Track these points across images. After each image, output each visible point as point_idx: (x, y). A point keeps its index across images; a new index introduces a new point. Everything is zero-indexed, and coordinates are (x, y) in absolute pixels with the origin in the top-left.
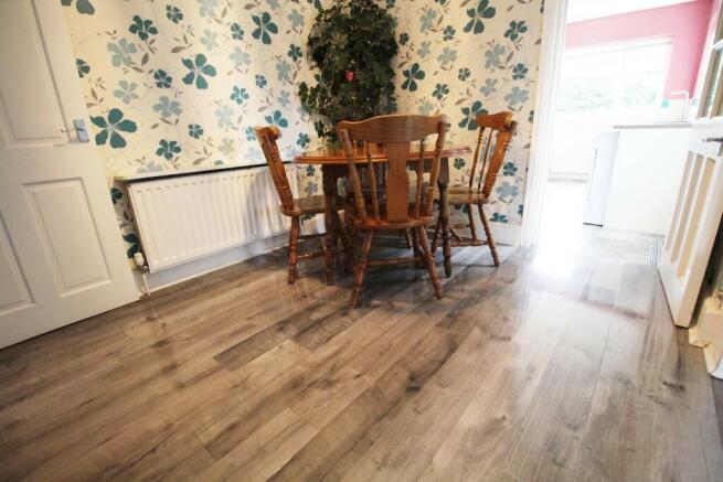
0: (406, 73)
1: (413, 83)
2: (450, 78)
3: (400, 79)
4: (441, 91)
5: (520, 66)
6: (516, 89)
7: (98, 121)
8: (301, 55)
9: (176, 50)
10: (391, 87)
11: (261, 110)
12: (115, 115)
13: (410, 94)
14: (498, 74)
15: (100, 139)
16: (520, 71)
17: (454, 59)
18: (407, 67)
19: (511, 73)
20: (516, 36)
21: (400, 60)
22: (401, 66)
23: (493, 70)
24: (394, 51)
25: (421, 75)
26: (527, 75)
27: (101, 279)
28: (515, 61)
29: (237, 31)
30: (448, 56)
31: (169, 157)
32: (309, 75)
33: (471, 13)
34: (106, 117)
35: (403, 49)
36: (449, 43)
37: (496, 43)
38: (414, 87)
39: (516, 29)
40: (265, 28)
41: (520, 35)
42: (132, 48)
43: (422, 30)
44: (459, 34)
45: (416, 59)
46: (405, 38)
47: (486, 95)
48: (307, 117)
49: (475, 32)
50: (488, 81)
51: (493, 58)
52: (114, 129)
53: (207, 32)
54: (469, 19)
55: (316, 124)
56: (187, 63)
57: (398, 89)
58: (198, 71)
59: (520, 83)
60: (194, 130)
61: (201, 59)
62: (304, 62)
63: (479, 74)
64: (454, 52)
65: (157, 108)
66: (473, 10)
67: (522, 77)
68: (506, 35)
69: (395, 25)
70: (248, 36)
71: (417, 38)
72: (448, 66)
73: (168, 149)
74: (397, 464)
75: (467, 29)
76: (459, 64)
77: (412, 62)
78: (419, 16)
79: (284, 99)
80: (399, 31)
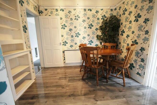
0: (121, 32)
1: (123, 34)
2: (130, 33)
3: (120, 33)
4: (128, 36)
5: (147, 31)
6: (145, 37)
7: (63, 42)
8: (98, 29)
9: (75, 32)
10: (118, 35)
11: (88, 40)
12: (65, 41)
13: (122, 36)
14: (141, 33)
15: (63, 45)
16: (147, 32)
17: (131, 28)
18: (122, 30)
19: (144, 33)
20: (146, 22)
21: (121, 29)
22: (120, 30)
23: (140, 32)
24: (119, 27)
25: (124, 32)
26: (149, 33)
27: (59, 62)
28: (146, 29)
29: (85, 28)
30: (130, 28)
31: (71, 47)
32: (99, 33)
33: (136, 17)
34: (64, 42)
35: (121, 26)
36: (130, 25)
37: (141, 24)
38: (122, 35)
39: (146, 21)
40: (91, 26)
41: (147, 22)
42: (69, 33)
43: (125, 22)
44: (133, 22)
45: (124, 28)
46: (122, 23)
47: (138, 38)
48: (98, 41)
49: (136, 22)
50: (139, 35)
51: (140, 28)
52: (65, 43)
53: (80, 29)
54: (135, 19)
55: (100, 42)
56: (76, 34)
57: (120, 35)
58: (78, 35)
59: (147, 36)
60: (76, 43)
61: (78, 33)
62: (99, 31)
63: (136, 33)
64: (131, 27)
65: (71, 40)
66: (136, 16)
67: (147, 34)
68: (144, 22)
69: (120, 21)
70: (87, 28)
71: (124, 24)
72: (130, 30)
73: (71, 46)
74: (54, 102)
75: (134, 21)
76: (132, 30)
77: (123, 29)
78: (125, 19)
79: (93, 38)
80: (121, 22)
